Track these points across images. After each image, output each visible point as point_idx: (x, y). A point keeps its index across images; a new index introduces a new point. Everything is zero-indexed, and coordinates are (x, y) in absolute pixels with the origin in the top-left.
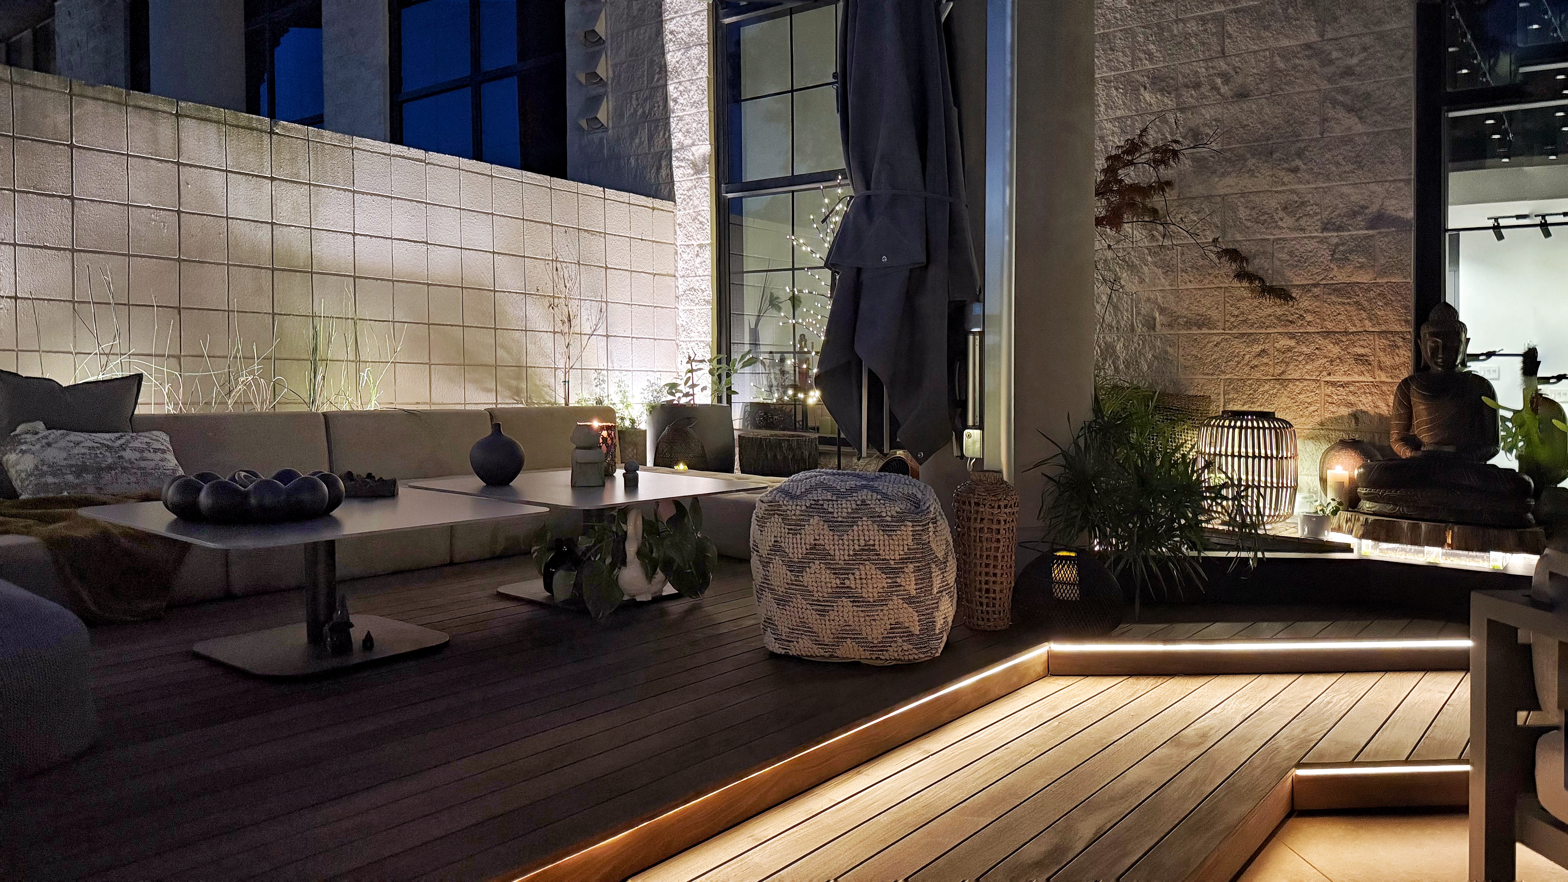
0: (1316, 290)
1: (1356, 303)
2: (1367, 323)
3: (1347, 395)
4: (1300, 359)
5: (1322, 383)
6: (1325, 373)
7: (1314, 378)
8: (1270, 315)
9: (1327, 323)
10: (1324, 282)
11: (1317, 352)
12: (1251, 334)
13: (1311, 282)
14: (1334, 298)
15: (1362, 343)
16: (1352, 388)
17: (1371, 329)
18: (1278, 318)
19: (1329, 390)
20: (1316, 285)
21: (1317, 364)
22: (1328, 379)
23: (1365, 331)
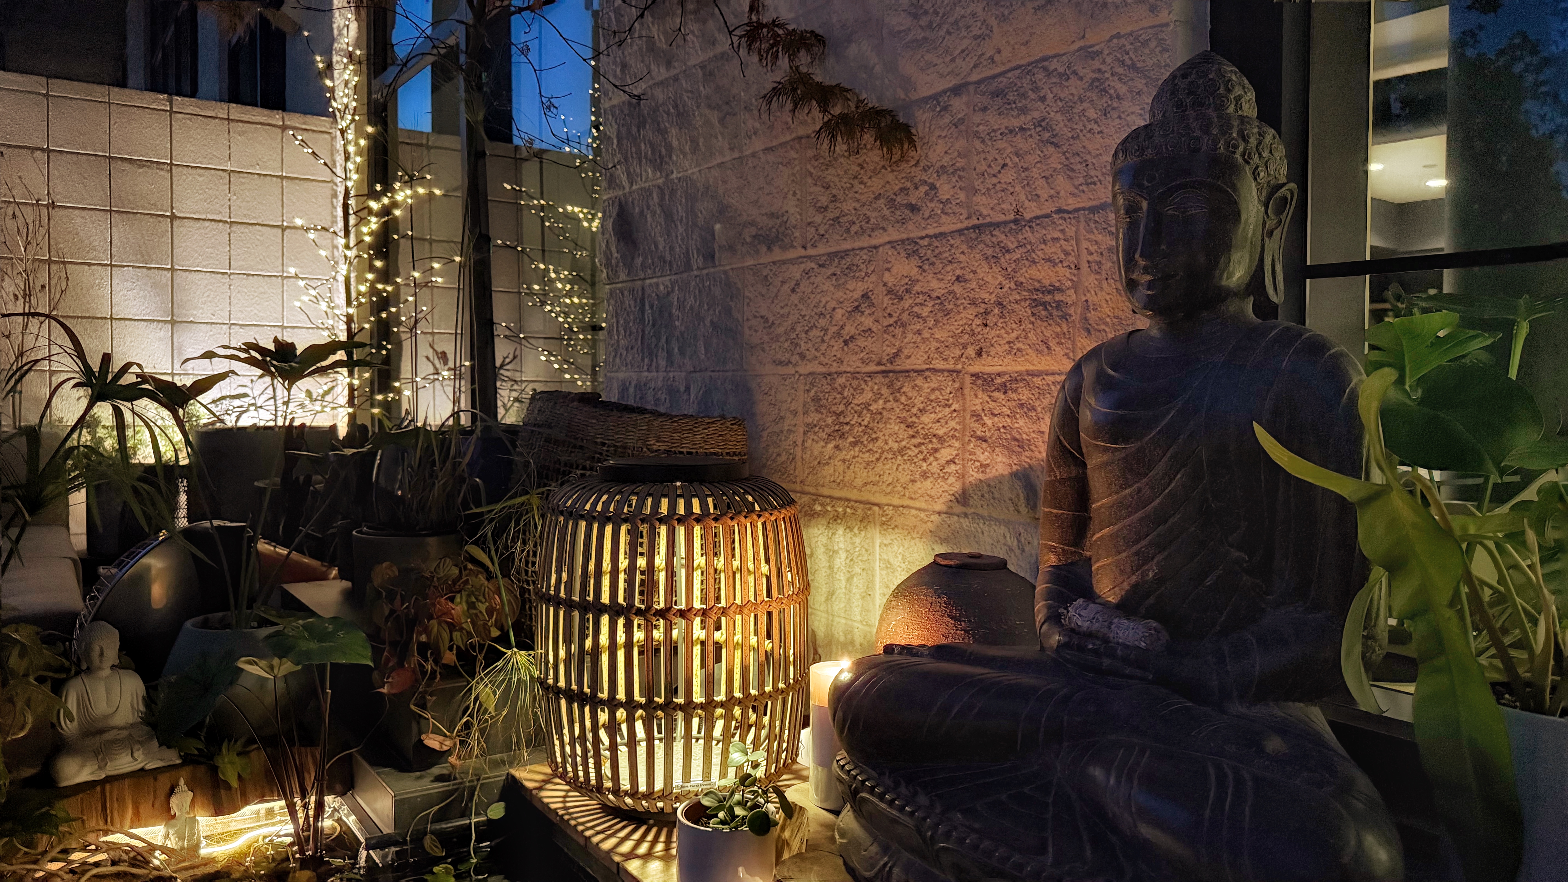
0: (958, 104)
1: (1038, 124)
2: (1062, 183)
3: (1012, 416)
4: (925, 312)
5: (968, 379)
6: (971, 351)
7: (951, 367)
8: (877, 198)
9: (980, 199)
10: (974, 77)
11: (958, 288)
12: (846, 253)
13: (950, 82)
14: (995, 121)
15: (1051, 250)
16: (1025, 395)
17: (1072, 203)
18: (892, 203)
19: (977, 400)
20: (956, 91)
21: (956, 323)
22: (976, 368)
23: (1060, 211)
